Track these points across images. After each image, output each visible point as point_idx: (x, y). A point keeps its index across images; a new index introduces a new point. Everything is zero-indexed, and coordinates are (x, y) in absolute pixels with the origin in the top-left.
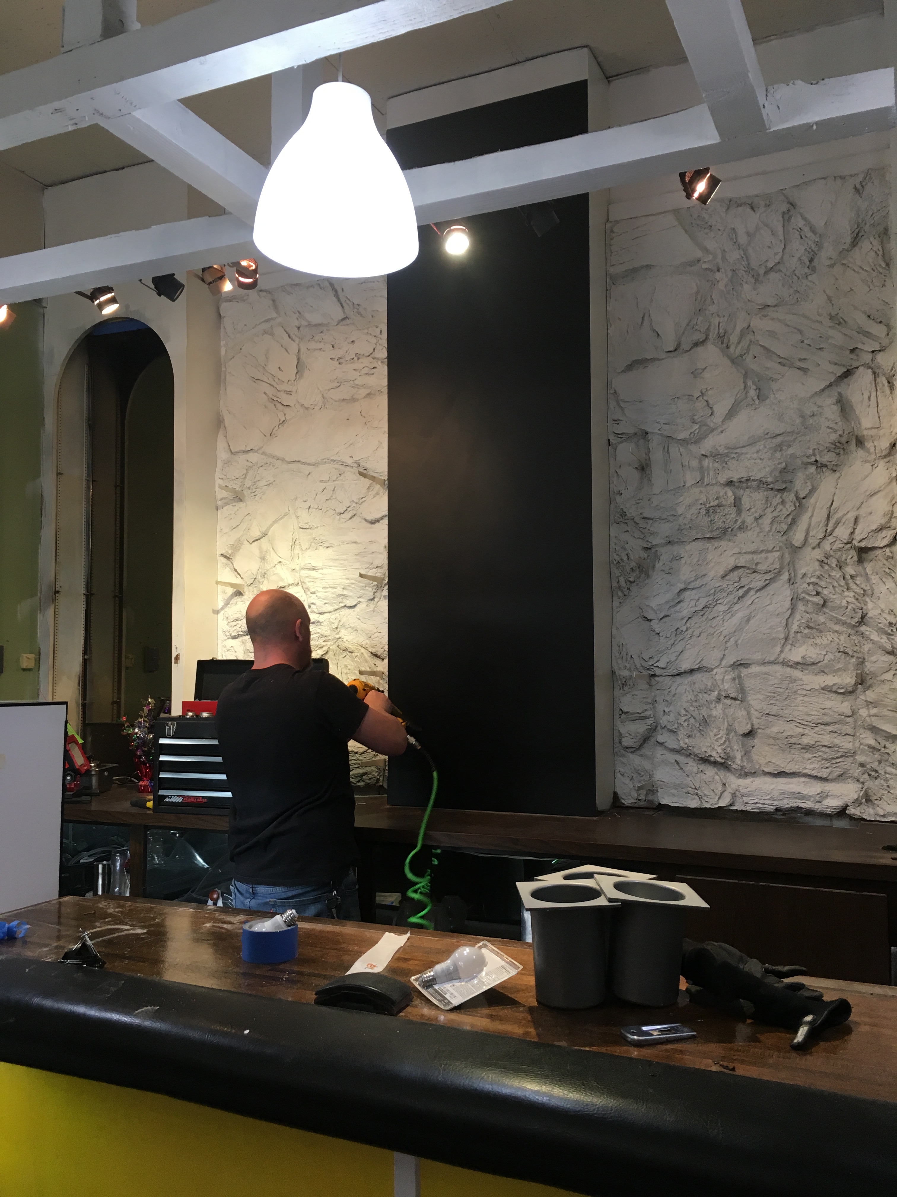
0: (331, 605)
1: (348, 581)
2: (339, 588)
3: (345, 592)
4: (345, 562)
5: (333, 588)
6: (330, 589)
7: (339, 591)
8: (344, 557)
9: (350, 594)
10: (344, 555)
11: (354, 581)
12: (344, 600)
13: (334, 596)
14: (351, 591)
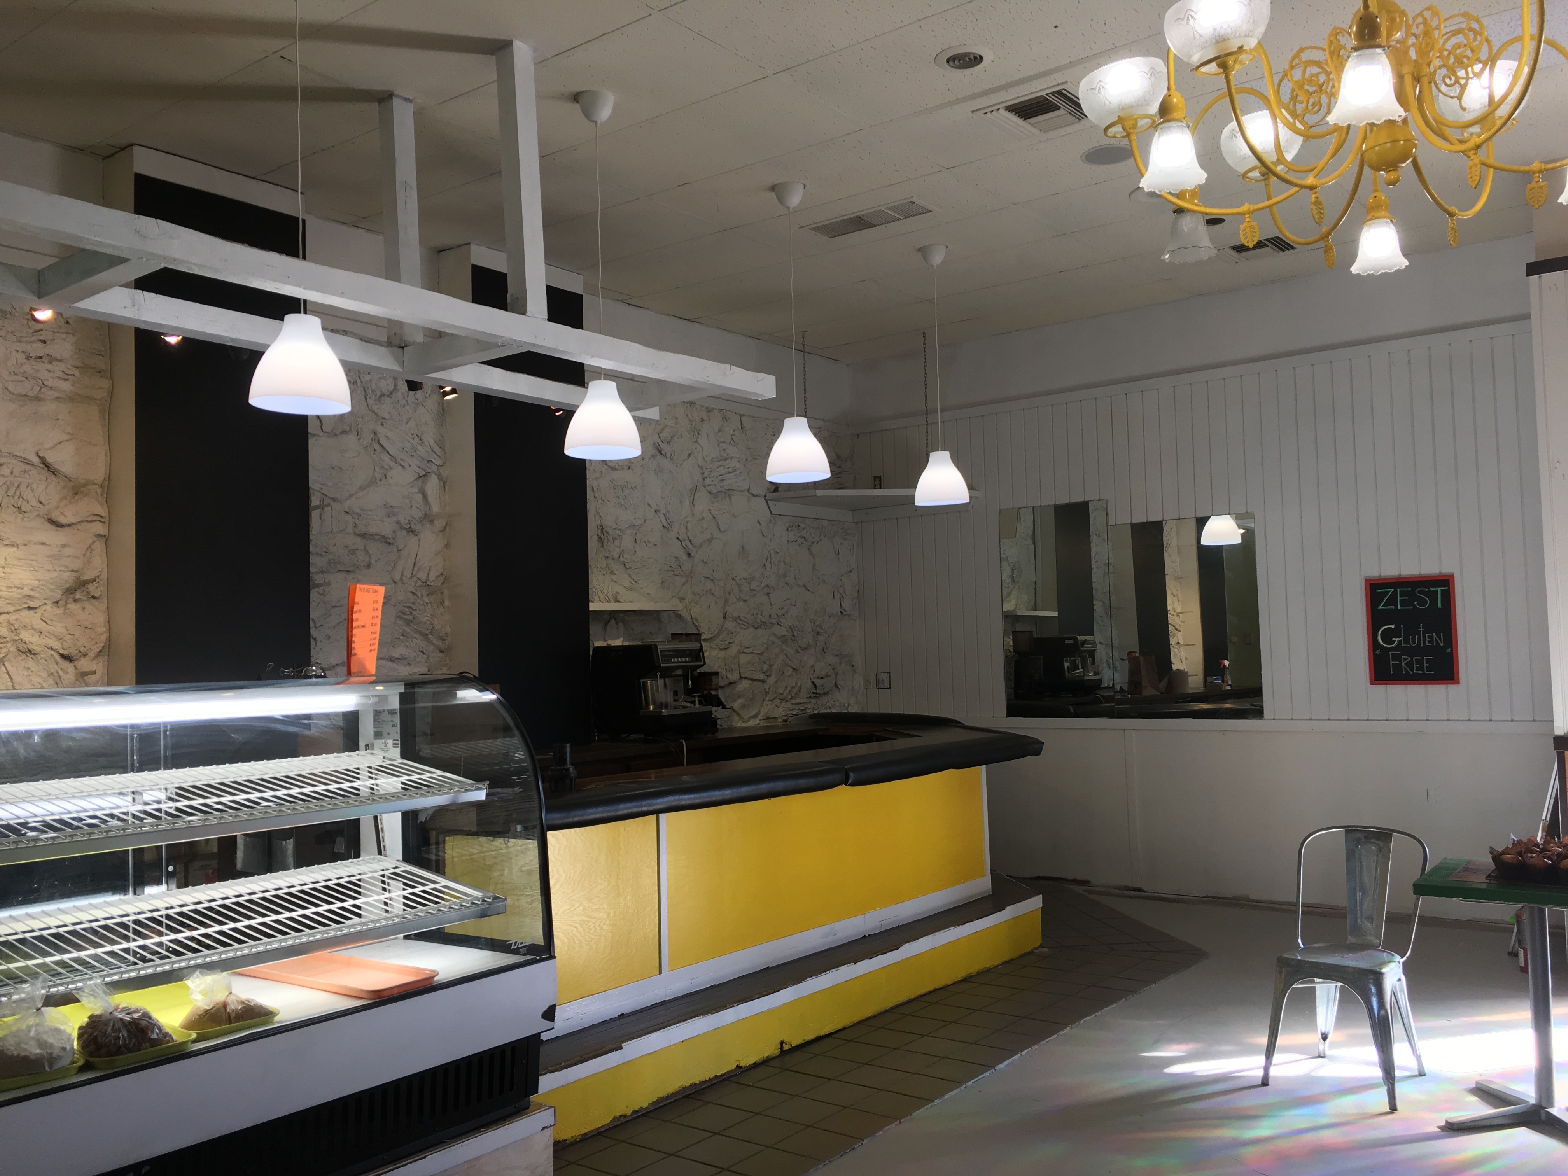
0: (14, 606)
1: (37, 582)
2: (26, 588)
3: (32, 593)
4: (34, 563)
5: (18, 588)
6: (15, 590)
7: (26, 591)
8: (34, 557)
9: (37, 595)
10: (33, 555)
11: (45, 584)
12: (28, 601)
13: (20, 596)
14: (39, 592)
